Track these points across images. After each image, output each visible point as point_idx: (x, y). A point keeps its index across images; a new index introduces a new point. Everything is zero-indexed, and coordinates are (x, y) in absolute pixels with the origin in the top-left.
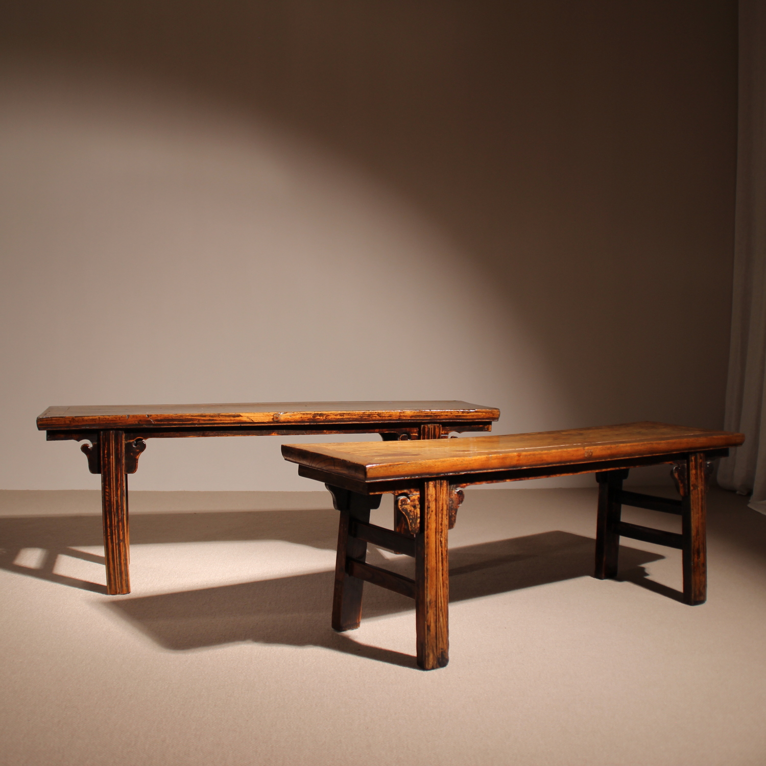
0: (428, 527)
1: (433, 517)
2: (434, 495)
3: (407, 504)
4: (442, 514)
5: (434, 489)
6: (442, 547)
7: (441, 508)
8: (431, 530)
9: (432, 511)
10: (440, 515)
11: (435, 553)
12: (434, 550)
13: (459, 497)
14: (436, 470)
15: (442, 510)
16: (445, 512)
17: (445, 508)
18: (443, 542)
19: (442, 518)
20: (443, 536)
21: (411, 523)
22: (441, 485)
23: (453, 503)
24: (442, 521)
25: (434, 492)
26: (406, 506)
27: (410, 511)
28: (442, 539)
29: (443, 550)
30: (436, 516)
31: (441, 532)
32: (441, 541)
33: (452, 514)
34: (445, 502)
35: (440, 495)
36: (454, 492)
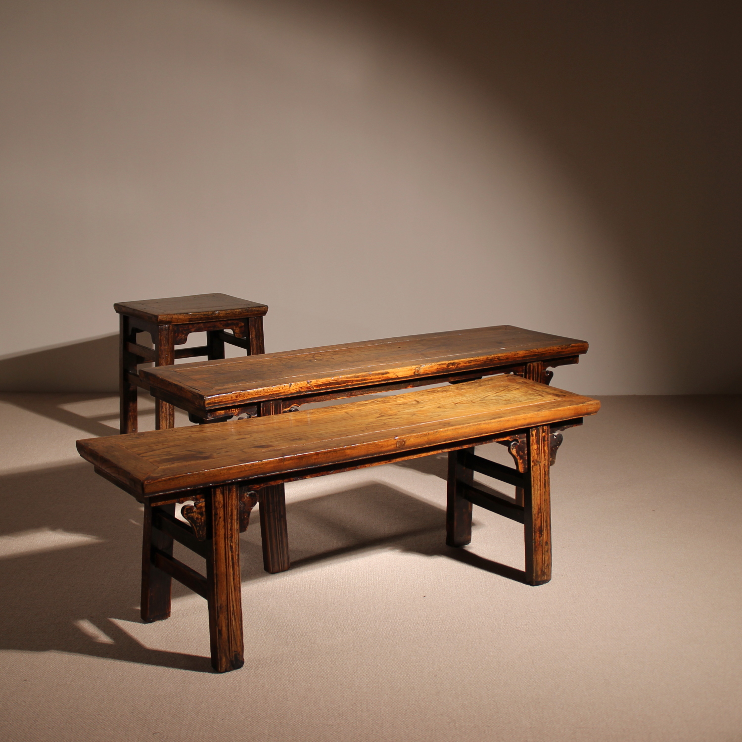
0: (216, 533)
1: (222, 523)
2: (222, 502)
3: (193, 512)
4: (232, 520)
5: (221, 496)
6: (232, 552)
7: (230, 514)
8: (219, 536)
9: (220, 518)
10: (229, 521)
11: (224, 558)
12: (224, 555)
13: (252, 499)
14: (222, 478)
15: (232, 515)
16: (235, 517)
17: (235, 512)
18: (234, 547)
19: (232, 523)
20: (233, 540)
21: (197, 530)
22: (230, 491)
23: (245, 506)
24: (232, 526)
25: (221, 499)
26: (192, 514)
27: (197, 518)
28: (232, 544)
29: (234, 554)
30: (225, 523)
31: (231, 537)
32: (230, 545)
33: (244, 517)
34: (234, 508)
35: (229, 500)
36: (245, 494)
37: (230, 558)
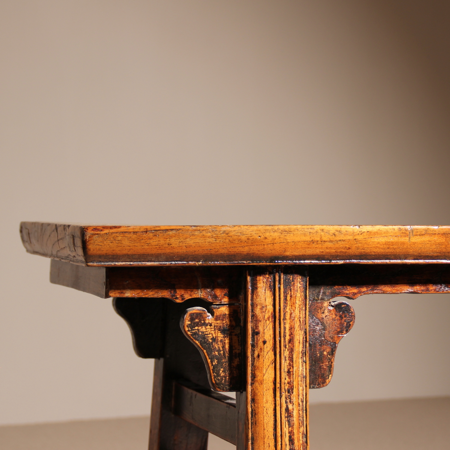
0: (254, 376)
1: (268, 355)
2: (270, 308)
3: (205, 324)
4: (292, 351)
5: (269, 294)
6: (290, 425)
7: (288, 338)
8: (261, 383)
9: (264, 342)
10: (286, 353)
11: (272, 437)
12: (271, 430)
13: (341, 317)
14: (268, 250)
15: (291, 341)
16: (299, 347)
17: (299, 336)
18: (295, 413)
19: (291, 359)
20: (294, 399)
21: (214, 367)
22: (288, 285)
23: (324, 329)
24: (291, 365)
25: (269, 301)
26: (203, 329)
27: (214, 339)
28: (290, 407)
29: (295, 431)
30: (275, 355)
31: (290, 391)
32: (287, 409)
33: (321, 353)
34: (297, 325)
35: (285, 307)
36: (326, 304)
37: (286, 439)
